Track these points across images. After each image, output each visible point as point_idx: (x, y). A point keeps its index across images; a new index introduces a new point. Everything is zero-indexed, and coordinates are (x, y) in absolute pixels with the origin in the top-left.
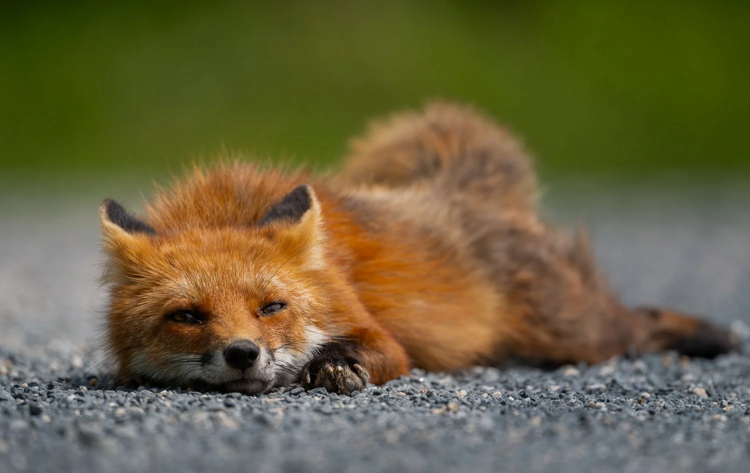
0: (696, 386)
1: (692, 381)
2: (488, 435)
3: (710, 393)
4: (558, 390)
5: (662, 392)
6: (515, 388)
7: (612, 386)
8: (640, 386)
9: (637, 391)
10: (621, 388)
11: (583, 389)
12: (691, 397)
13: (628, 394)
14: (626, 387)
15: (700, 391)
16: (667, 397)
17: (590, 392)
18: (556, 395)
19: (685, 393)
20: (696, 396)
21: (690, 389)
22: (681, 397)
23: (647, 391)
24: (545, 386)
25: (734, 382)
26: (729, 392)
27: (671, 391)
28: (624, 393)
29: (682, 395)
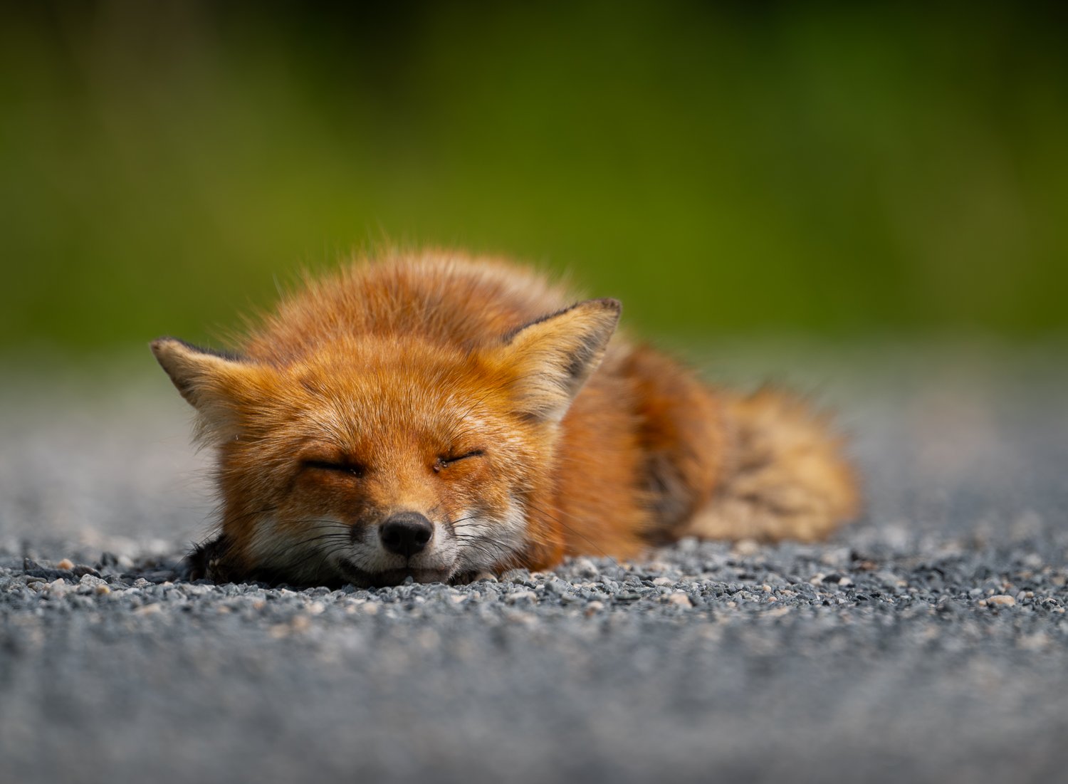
0: (673, 592)
1: (666, 585)
2: (353, 662)
3: (695, 601)
4: (463, 602)
5: (622, 601)
6: (398, 600)
7: (546, 594)
8: (587, 594)
9: (585, 601)
10: (560, 596)
11: (501, 599)
12: (667, 606)
13: (569, 604)
14: (565, 595)
15: (680, 599)
16: (629, 608)
17: (513, 603)
18: (460, 608)
19: (657, 602)
20: (673, 606)
21: (665, 596)
22: (650, 608)
23: (599, 600)
24: (443, 596)
25: (731, 586)
26: (724, 600)
27: (636, 599)
28: (564, 603)
29: (652, 604)
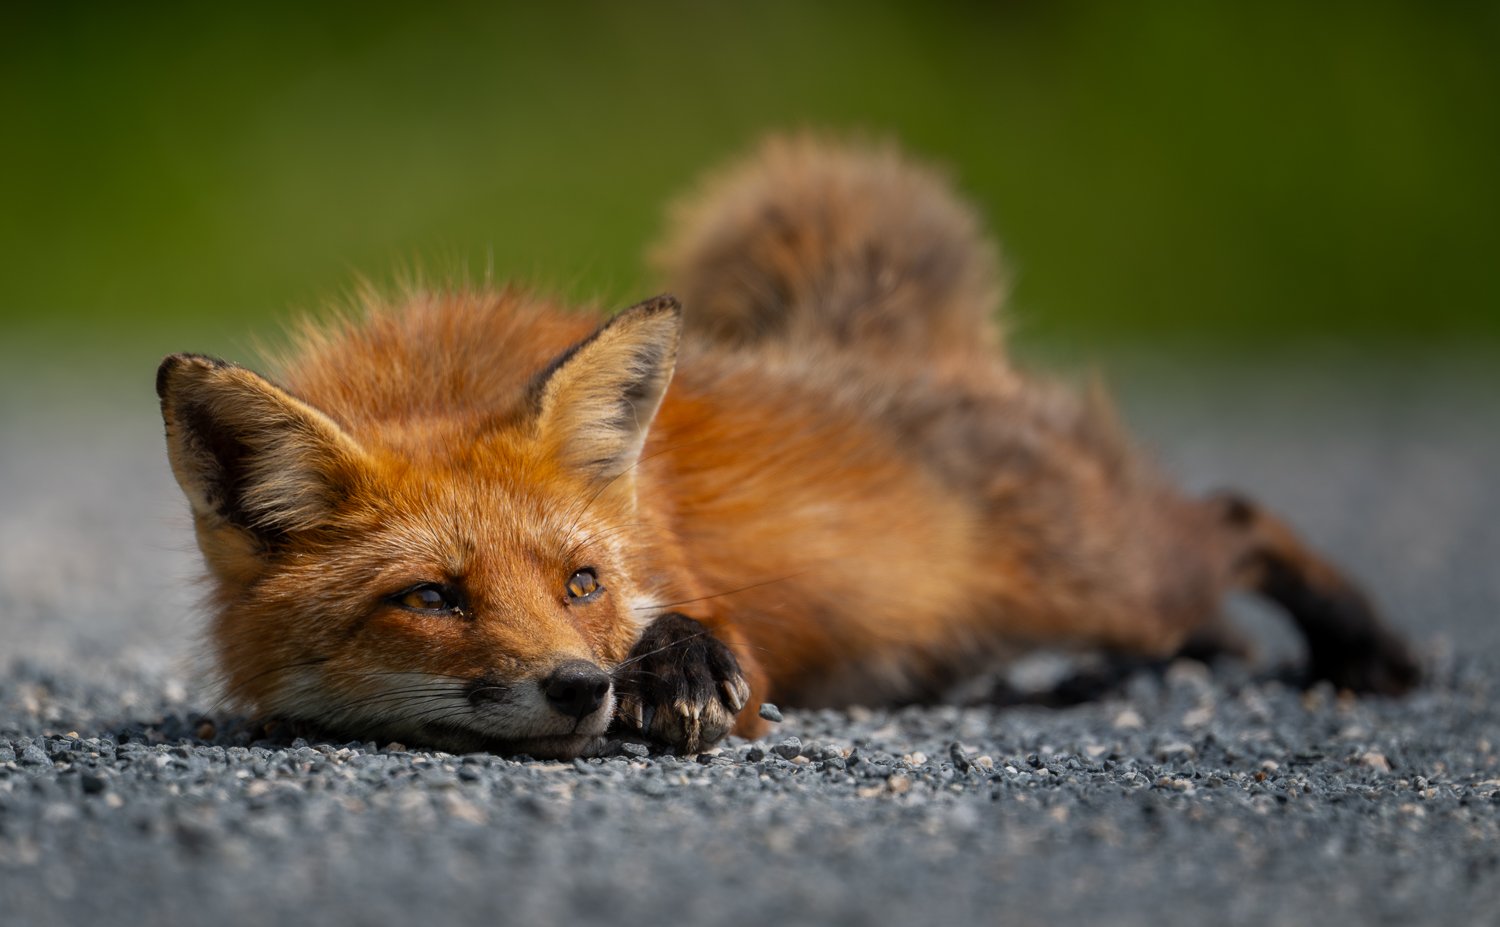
0: (1368, 750)
1: (1358, 740)
2: (966, 839)
3: (1394, 763)
4: (1101, 756)
5: (1301, 761)
6: (1019, 751)
7: (1206, 748)
8: (1258, 748)
9: (1254, 758)
10: (1224, 751)
11: (1150, 752)
12: (1358, 769)
13: (1235, 762)
14: (1231, 749)
15: (1376, 759)
16: (1311, 770)
17: (1163, 759)
18: (1099, 764)
19: (1345, 763)
20: (1366, 769)
21: (1356, 755)
22: (1337, 770)
23: (1272, 757)
24: (1076, 747)
25: (1440, 742)
26: (1430, 762)
27: (1319, 757)
28: (1229, 761)
29: (1341, 766)
